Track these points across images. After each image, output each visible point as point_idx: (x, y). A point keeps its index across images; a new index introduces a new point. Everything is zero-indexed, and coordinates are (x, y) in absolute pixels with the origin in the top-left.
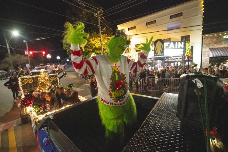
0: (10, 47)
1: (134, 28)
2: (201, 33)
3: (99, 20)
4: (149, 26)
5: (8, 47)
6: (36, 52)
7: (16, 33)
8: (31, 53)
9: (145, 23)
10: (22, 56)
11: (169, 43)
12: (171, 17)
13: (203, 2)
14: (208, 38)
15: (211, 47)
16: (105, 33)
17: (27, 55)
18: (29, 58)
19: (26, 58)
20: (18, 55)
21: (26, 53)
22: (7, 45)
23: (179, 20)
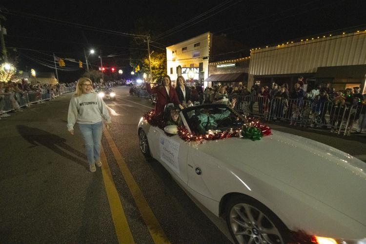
0: (88, 63)
1: (176, 51)
2: (208, 62)
3: (148, 44)
4: (184, 51)
5: (87, 64)
6: (107, 68)
7: (92, 52)
8: (103, 69)
9: (181, 49)
10: (97, 72)
11: (186, 69)
12: (195, 46)
13: (209, 36)
14: (211, 65)
15: (212, 74)
16: (154, 56)
17: (101, 71)
18: (102, 73)
19: (100, 73)
20: (94, 71)
21: (100, 69)
22: (87, 61)
23: (198, 49)
